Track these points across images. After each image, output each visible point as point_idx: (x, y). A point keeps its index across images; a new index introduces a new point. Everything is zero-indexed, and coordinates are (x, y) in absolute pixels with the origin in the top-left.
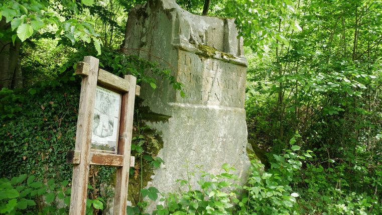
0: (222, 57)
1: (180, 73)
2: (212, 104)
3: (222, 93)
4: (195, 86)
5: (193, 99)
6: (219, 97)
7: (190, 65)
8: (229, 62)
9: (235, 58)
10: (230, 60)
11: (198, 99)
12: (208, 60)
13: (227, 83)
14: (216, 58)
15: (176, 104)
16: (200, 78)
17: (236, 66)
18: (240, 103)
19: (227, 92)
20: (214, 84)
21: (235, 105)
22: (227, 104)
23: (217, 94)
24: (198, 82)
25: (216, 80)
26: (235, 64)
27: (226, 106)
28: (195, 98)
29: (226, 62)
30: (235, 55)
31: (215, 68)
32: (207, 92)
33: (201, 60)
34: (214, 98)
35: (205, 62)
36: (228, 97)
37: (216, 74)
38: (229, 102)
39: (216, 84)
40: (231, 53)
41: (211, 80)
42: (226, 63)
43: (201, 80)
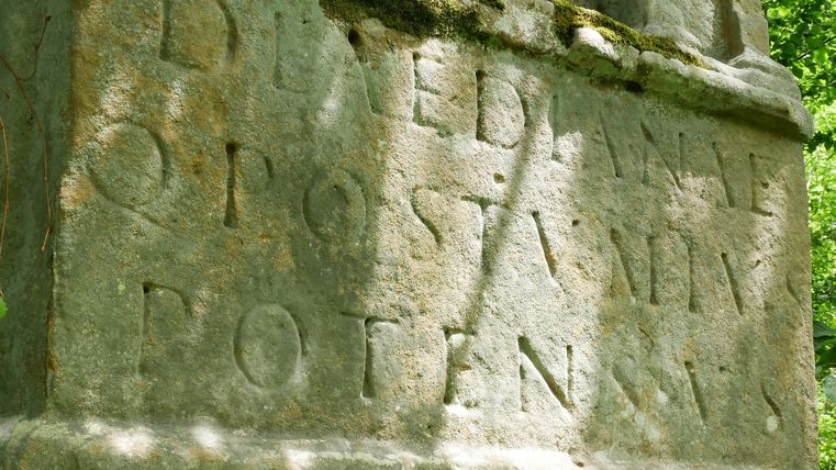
0: (568, 34)
1: (102, 129)
2: (494, 436)
3: (602, 342)
4: (286, 262)
5: (279, 380)
6: (559, 372)
7: (220, 65)
8: (634, 87)
9: (688, 58)
10: (643, 68)
11: (322, 381)
12: (432, 47)
13: (640, 252)
14: (505, 43)
15: (46, 429)
16: (340, 193)
17: (705, 124)
18: (772, 423)
19: (648, 335)
20: (507, 258)
21: (729, 444)
22: (655, 434)
23: (537, 343)
24: (329, 228)
25: (523, 226)
26: (699, 111)
27: (646, 449)
28: (299, 377)
29: (605, 82)
30: (689, 41)
31: (506, 121)
32: (431, 326)
33: (354, 38)
34: (509, 383)
35: (400, 59)
36: (658, 374)
37: (518, 174)
38: (668, 422)
39: (520, 258)
40: (657, 30)
41: (470, 222)
42: (618, 96)
43: (357, 210)
